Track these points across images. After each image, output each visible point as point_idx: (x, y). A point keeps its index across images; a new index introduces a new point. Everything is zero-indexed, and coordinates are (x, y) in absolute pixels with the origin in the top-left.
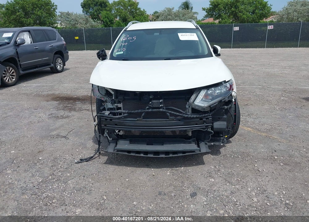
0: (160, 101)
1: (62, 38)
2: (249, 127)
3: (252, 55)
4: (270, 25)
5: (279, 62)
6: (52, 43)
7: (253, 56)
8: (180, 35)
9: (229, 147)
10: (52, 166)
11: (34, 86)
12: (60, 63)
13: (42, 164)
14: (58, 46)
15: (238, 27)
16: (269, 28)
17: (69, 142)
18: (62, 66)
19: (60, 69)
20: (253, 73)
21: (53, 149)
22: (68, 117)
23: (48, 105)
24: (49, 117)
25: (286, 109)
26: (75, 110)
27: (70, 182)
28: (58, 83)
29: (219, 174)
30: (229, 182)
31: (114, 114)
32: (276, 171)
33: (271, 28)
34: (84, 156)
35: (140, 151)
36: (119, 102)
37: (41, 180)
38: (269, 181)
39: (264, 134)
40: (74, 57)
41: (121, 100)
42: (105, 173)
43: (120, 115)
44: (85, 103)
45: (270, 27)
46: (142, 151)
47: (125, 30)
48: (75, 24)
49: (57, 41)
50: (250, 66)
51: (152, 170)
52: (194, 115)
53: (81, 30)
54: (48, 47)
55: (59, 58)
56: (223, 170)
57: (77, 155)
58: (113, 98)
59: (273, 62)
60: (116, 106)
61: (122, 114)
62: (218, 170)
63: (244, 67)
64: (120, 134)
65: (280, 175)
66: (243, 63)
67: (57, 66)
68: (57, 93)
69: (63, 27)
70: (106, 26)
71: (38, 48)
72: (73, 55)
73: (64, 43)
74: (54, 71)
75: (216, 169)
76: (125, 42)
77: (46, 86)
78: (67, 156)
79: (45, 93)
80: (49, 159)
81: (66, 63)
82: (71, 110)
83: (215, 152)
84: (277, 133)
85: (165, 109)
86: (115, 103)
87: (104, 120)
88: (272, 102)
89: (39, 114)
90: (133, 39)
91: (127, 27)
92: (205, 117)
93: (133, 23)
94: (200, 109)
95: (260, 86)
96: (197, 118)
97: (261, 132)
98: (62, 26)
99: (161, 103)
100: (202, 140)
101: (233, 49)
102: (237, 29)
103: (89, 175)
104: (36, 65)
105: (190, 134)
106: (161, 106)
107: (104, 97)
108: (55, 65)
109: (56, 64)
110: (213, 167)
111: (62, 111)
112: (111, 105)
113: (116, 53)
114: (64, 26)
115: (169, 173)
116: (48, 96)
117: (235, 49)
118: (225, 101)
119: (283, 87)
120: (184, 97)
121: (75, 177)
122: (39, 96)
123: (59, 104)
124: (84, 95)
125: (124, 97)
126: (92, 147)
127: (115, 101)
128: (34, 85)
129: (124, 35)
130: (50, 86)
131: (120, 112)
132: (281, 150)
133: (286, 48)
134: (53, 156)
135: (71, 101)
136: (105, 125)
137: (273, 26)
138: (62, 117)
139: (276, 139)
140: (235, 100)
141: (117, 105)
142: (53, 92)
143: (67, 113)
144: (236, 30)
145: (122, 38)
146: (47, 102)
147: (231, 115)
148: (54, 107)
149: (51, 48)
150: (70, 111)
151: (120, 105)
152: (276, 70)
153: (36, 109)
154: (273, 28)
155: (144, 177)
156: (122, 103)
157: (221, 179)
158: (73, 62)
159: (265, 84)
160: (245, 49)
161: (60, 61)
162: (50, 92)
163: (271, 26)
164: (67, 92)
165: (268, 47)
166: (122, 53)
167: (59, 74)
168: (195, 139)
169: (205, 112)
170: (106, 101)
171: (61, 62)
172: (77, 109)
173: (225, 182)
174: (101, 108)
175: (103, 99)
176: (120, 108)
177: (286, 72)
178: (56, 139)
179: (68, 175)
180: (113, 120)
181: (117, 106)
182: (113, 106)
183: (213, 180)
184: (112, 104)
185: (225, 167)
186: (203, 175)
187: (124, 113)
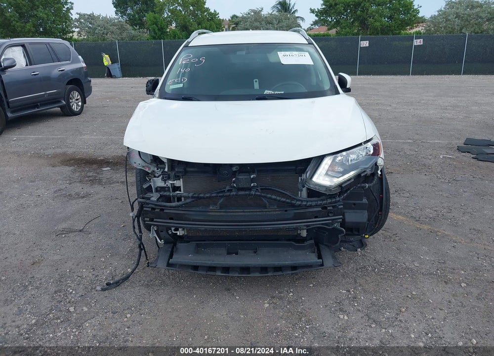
0: (252, 176)
1: (80, 57)
2: (400, 214)
3: (392, 86)
4: (417, 38)
5: (436, 98)
6: (63, 65)
7: (393, 88)
8: (281, 54)
9: (368, 251)
10: (56, 292)
11: (31, 140)
12: (77, 100)
13: (37, 288)
14: (73, 71)
15: (368, 42)
16: (416, 44)
17: (88, 244)
18: (80, 104)
19: (78, 110)
20: (395, 118)
21: (58, 257)
22: (87, 196)
23: (54, 173)
24: (56, 195)
25: (457, 181)
26: (100, 182)
27: (87, 325)
28: (73, 134)
29: (356, 304)
30: (374, 321)
31: (168, 199)
32: (456, 298)
33: (420, 44)
34: (115, 271)
35: (214, 266)
36: (177, 178)
37: (34, 321)
38: (445, 318)
39: (426, 227)
40: (101, 89)
41: (180, 175)
42: (151, 305)
43: (178, 201)
44: (118, 169)
45: (418, 42)
46: (218, 266)
47: (186, 46)
48: (103, 33)
49: (72, 63)
50: (390, 105)
51: (236, 299)
52: (312, 201)
53: (112, 44)
54: (56, 72)
55: (75, 92)
56: (362, 298)
57: (102, 269)
58: (166, 170)
59: (425, 98)
60: (171, 184)
61: (183, 199)
62: (354, 298)
63: (380, 108)
64: (178, 234)
65: (463, 306)
66: (379, 100)
67: (71, 104)
68: (70, 151)
69: (84, 39)
70: (154, 38)
71: (38, 74)
72: (98, 85)
73: (84, 65)
74: (68, 112)
75: (350, 296)
76: (186, 66)
77: (53, 139)
78: (84, 270)
79: (50, 152)
80: (50, 278)
81: (87, 99)
82: (93, 181)
83: (346, 261)
84: (448, 224)
85: (260, 191)
86: (169, 178)
87: (150, 209)
88: (432, 168)
89: (37, 190)
90: (200, 62)
91: (189, 40)
92: (331, 203)
93: (199, 34)
94: (323, 191)
95: (410, 139)
96: (316, 206)
97: (421, 223)
98: (81, 36)
99: (253, 180)
100: (325, 244)
101: (359, 77)
102: (365, 44)
103: (124, 310)
104: (36, 103)
105: (304, 233)
106: (252, 185)
107: (150, 166)
108: (68, 103)
109: (71, 101)
110: (343, 292)
111: (78, 184)
112: (161, 182)
113: (171, 87)
114: (85, 37)
115: (267, 305)
116: (55, 156)
117: (362, 77)
118: (366, 175)
119: (447, 142)
120: (294, 168)
121: (97, 314)
122: (39, 156)
123: (74, 172)
124: (117, 154)
125: (185, 169)
126: (128, 253)
127: (169, 175)
128: (31, 137)
129: (183, 55)
130: (60, 138)
131: (178, 194)
132: (458, 258)
133: (443, 76)
134: (59, 271)
135: (94, 166)
136: (152, 220)
137: (422, 40)
138: (79, 196)
139: (447, 235)
140: (381, 171)
141: (173, 182)
142: (65, 150)
143: (87, 189)
144: (364, 46)
145: (181, 60)
146: (53, 168)
147: (375, 197)
148: (65, 178)
149: (61, 75)
150: (92, 185)
151: (179, 183)
152: (431, 112)
153: (32, 182)
154: (422, 44)
155: (222, 314)
156: (181, 180)
157: (361, 315)
158: (100, 98)
159: (417, 137)
160: (379, 77)
161: (76, 95)
162: (59, 151)
163: (419, 40)
164: (87, 151)
165: (414, 73)
166: (181, 85)
167: (74, 118)
168: (313, 241)
169: (332, 196)
170: (153, 174)
171: (78, 97)
172: (104, 181)
173: (368, 320)
174: (145, 186)
175: (147, 170)
176: (178, 188)
177: (449, 116)
178: (66, 238)
179: (85, 309)
180: (165, 209)
181: (174, 184)
182: (165, 183)
183: (346, 318)
184: (164, 180)
185: (365, 291)
186: (328, 308)
187: (186, 198)
